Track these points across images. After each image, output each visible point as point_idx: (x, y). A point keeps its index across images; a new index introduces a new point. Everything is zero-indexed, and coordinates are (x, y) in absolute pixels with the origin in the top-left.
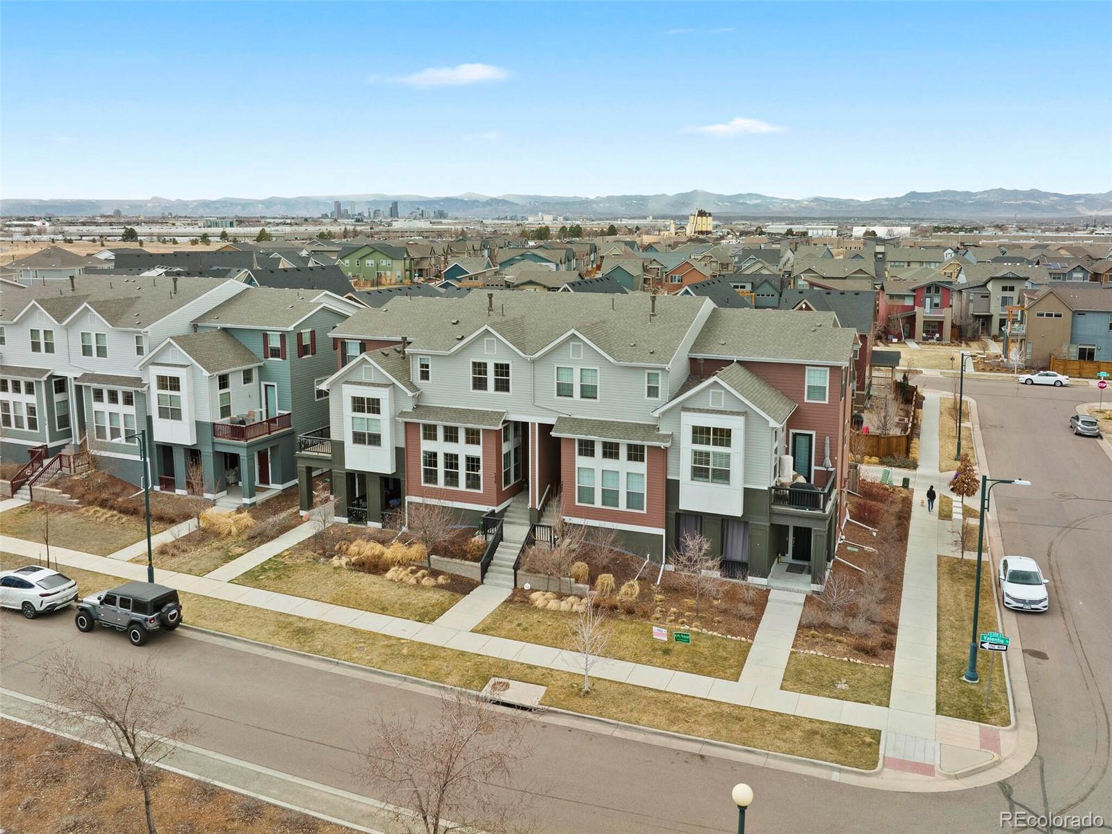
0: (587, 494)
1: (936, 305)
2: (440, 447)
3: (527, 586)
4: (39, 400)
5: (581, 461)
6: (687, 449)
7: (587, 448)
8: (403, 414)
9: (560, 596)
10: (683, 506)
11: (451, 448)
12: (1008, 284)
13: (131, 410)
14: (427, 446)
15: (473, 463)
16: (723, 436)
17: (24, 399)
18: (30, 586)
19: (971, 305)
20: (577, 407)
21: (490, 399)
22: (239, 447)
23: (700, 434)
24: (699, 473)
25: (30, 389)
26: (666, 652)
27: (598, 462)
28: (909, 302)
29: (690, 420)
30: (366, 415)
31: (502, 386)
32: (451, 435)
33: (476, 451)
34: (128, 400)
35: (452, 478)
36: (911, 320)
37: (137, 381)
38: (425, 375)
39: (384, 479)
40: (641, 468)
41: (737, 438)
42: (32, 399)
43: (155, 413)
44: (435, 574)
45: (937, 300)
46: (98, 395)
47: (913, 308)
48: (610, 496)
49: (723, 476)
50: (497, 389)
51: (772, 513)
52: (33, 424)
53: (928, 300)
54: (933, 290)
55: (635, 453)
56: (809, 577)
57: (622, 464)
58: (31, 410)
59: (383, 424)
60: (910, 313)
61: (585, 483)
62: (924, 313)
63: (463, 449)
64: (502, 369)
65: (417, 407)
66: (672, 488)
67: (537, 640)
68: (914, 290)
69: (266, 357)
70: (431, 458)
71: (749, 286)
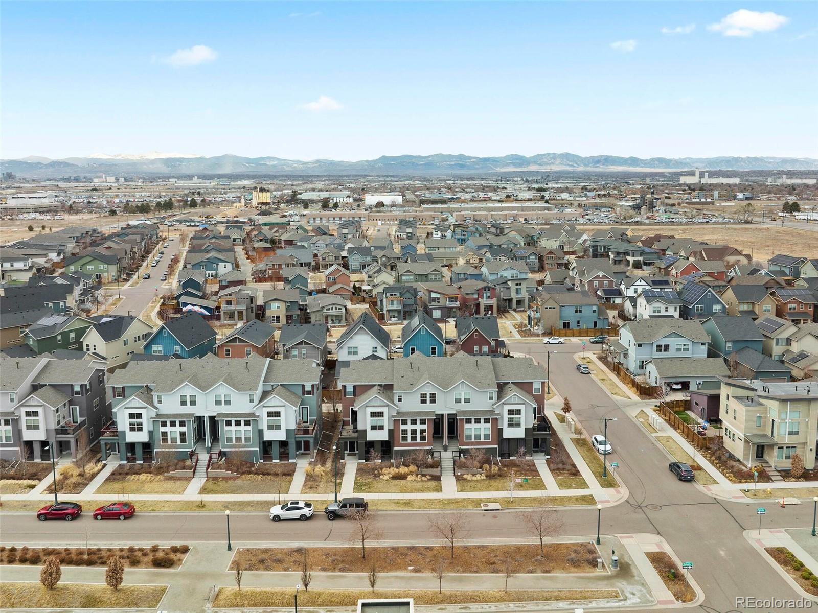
0: (469, 437)
1: (489, 297)
2: (409, 427)
3: (459, 474)
4: (189, 429)
5: (466, 426)
6: (506, 417)
7: (469, 421)
8: (393, 416)
9: (474, 475)
10: (505, 436)
11: (414, 427)
12: (518, 282)
13: (249, 428)
14: (403, 427)
15: (422, 431)
16: (518, 412)
17: (178, 429)
18: (301, 509)
19: (502, 293)
20: (463, 407)
21: (428, 407)
22: (310, 438)
23: (510, 412)
24: (510, 425)
25: (182, 424)
26: (521, 486)
27: (473, 425)
28: (476, 296)
29: (507, 408)
30: (377, 418)
31: (433, 401)
32: (414, 422)
33: (425, 427)
34: (247, 423)
35: (414, 438)
36: (478, 305)
37: (253, 414)
38: (400, 400)
39: (383, 443)
40: (489, 425)
41: (523, 412)
42: (184, 429)
43: (265, 428)
44: (424, 475)
45: (489, 294)
46: (229, 423)
47: (478, 299)
48: (478, 437)
49: (518, 425)
50: (431, 403)
51: (534, 435)
52: (183, 440)
53: (485, 294)
54: (487, 289)
55: (486, 421)
56: (544, 454)
57: (482, 425)
58: (183, 434)
59: (385, 421)
60: (477, 302)
61: (469, 433)
62: (484, 302)
63: (418, 427)
64: (433, 395)
65: (398, 413)
66: (500, 431)
67: (480, 490)
68: (478, 290)
69: (304, 395)
70: (405, 431)
71: (398, 294)
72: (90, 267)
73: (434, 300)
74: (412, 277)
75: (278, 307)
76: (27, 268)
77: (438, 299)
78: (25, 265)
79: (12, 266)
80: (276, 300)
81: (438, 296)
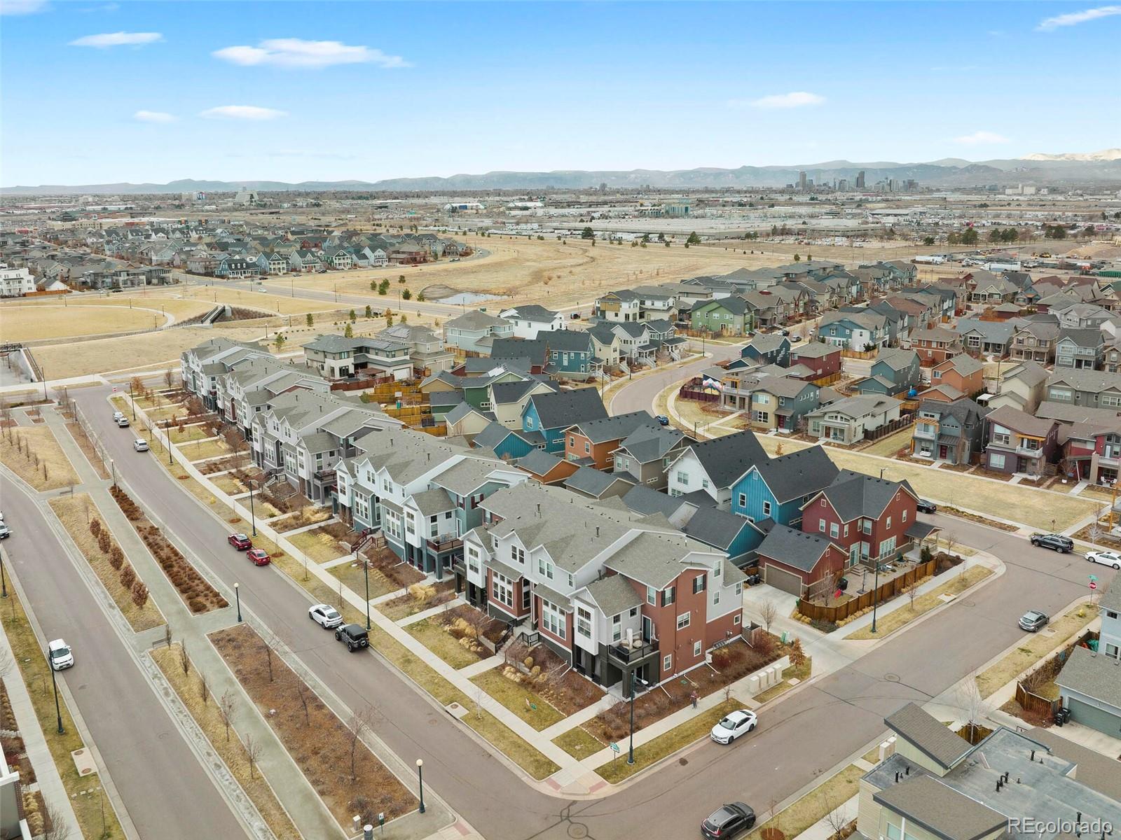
0: (546, 624)
1: (1116, 453)
2: (499, 582)
5: (545, 608)
6: (577, 617)
7: (547, 602)
8: (487, 562)
9: (517, 672)
10: (576, 642)
11: (502, 584)
13: (399, 523)
14: (495, 580)
15: (509, 593)
16: (588, 615)
18: (324, 616)
20: (545, 580)
21: (517, 565)
22: (435, 554)
23: (581, 611)
24: (581, 629)
26: (528, 711)
27: (550, 611)
28: (1090, 447)
29: (578, 604)
30: (474, 558)
31: (522, 560)
32: (502, 578)
33: (511, 589)
34: (398, 518)
35: (503, 598)
36: (1086, 465)
37: (401, 511)
39: (481, 590)
40: (564, 619)
41: (592, 618)
42: (367, 504)
43: (406, 528)
44: (478, 645)
45: (1117, 449)
47: (1090, 452)
48: (554, 628)
49: (589, 634)
50: (519, 561)
51: (608, 657)
53: (1108, 448)
54: (1114, 439)
55: (562, 612)
57: (558, 615)
59: (480, 565)
60: (1085, 457)
61: (546, 618)
62: (1102, 460)
63: (506, 586)
64: (522, 553)
65: (493, 559)
66: (573, 633)
67: (487, 690)
68: (1095, 437)
70: (496, 586)
71: (937, 417)
72: (716, 315)
73: (999, 437)
74: (1069, 394)
75: (766, 402)
76: (666, 308)
77: (1007, 438)
78: (664, 305)
79: (653, 304)
80: (763, 391)
81: (1008, 432)
